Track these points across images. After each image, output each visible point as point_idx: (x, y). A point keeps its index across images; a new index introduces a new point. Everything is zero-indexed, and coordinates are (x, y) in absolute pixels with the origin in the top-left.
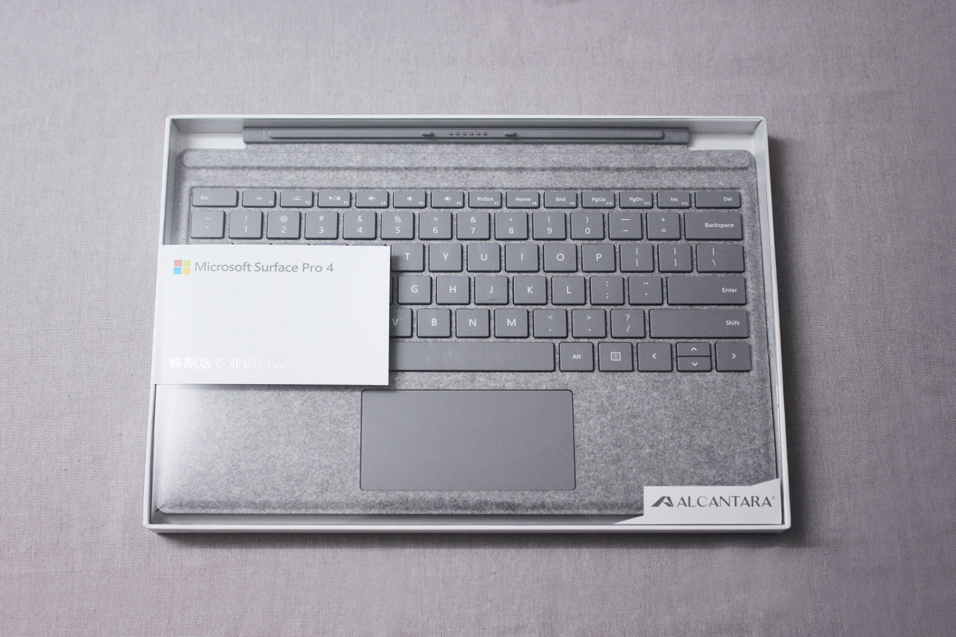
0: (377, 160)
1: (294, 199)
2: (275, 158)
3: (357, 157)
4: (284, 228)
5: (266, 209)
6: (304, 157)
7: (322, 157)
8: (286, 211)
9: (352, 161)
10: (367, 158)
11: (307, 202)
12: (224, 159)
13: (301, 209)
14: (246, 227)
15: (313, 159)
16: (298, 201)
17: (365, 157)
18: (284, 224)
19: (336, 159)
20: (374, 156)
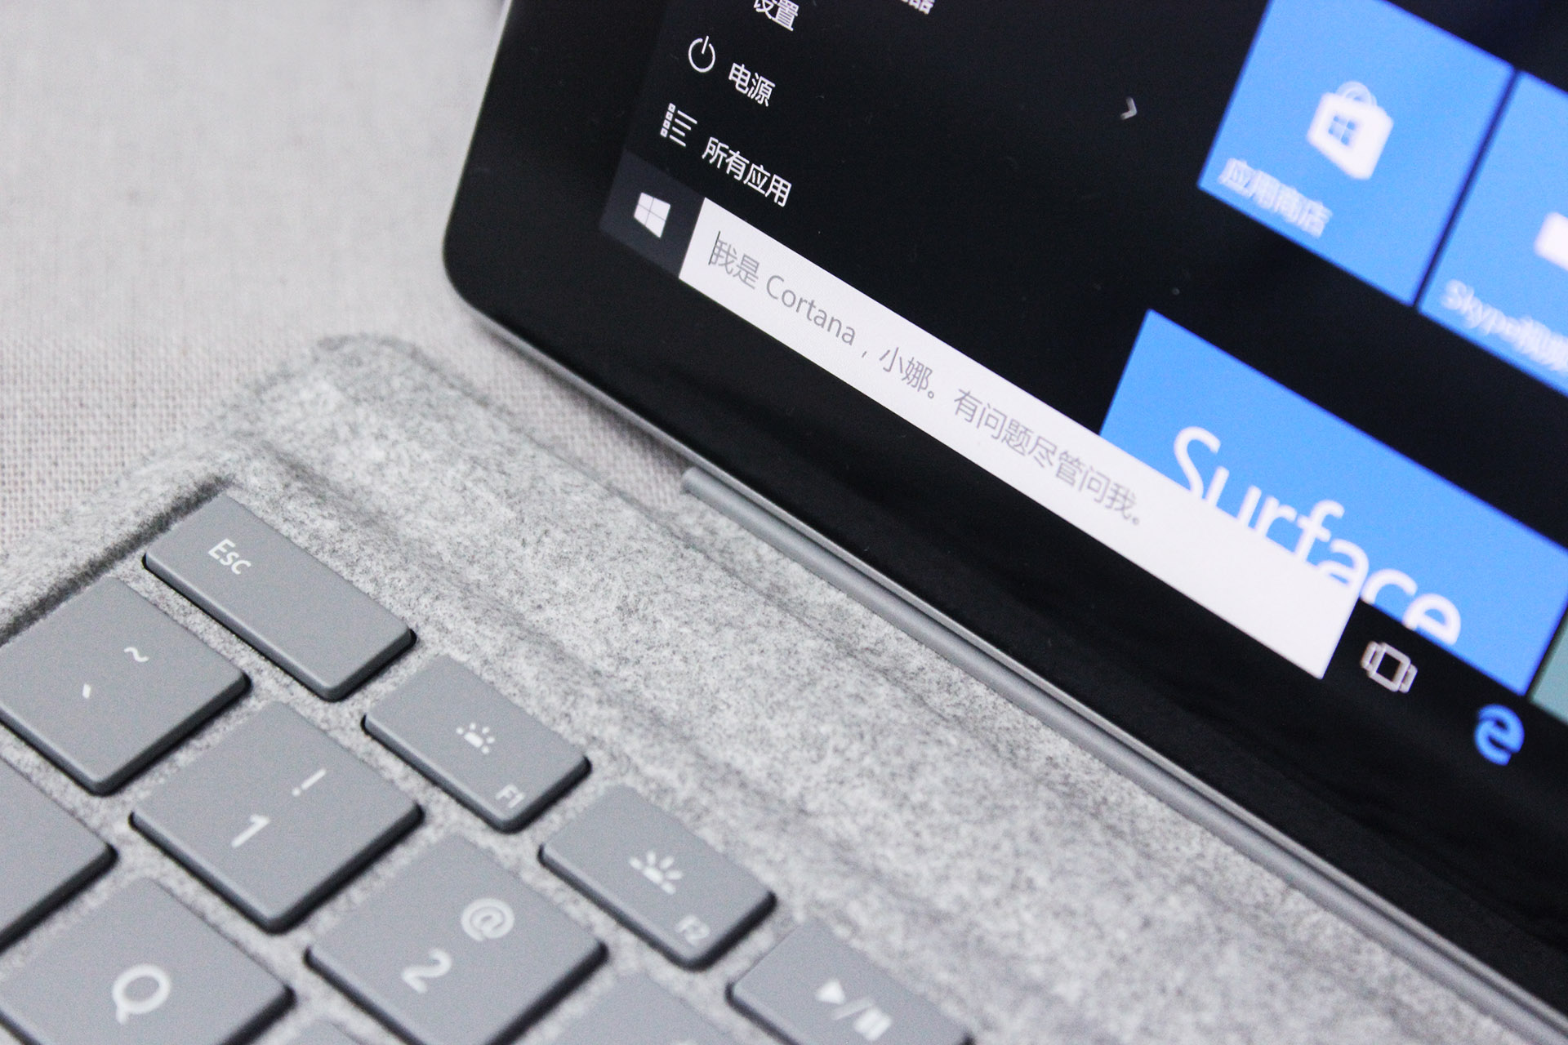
0: (1271, 987)
1: (635, 863)
2: (750, 620)
3: (1173, 901)
4: (436, 962)
5: (455, 812)
6: (894, 714)
7: (984, 771)
8: (541, 895)
9: (1129, 899)
10: (1223, 942)
11: (687, 922)
12: (511, 466)
13: (627, 938)
14: (260, 822)
15: (933, 751)
16: (657, 887)
17: (1220, 929)
18: (457, 943)
19: (1046, 832)
20: (1271, 958)
